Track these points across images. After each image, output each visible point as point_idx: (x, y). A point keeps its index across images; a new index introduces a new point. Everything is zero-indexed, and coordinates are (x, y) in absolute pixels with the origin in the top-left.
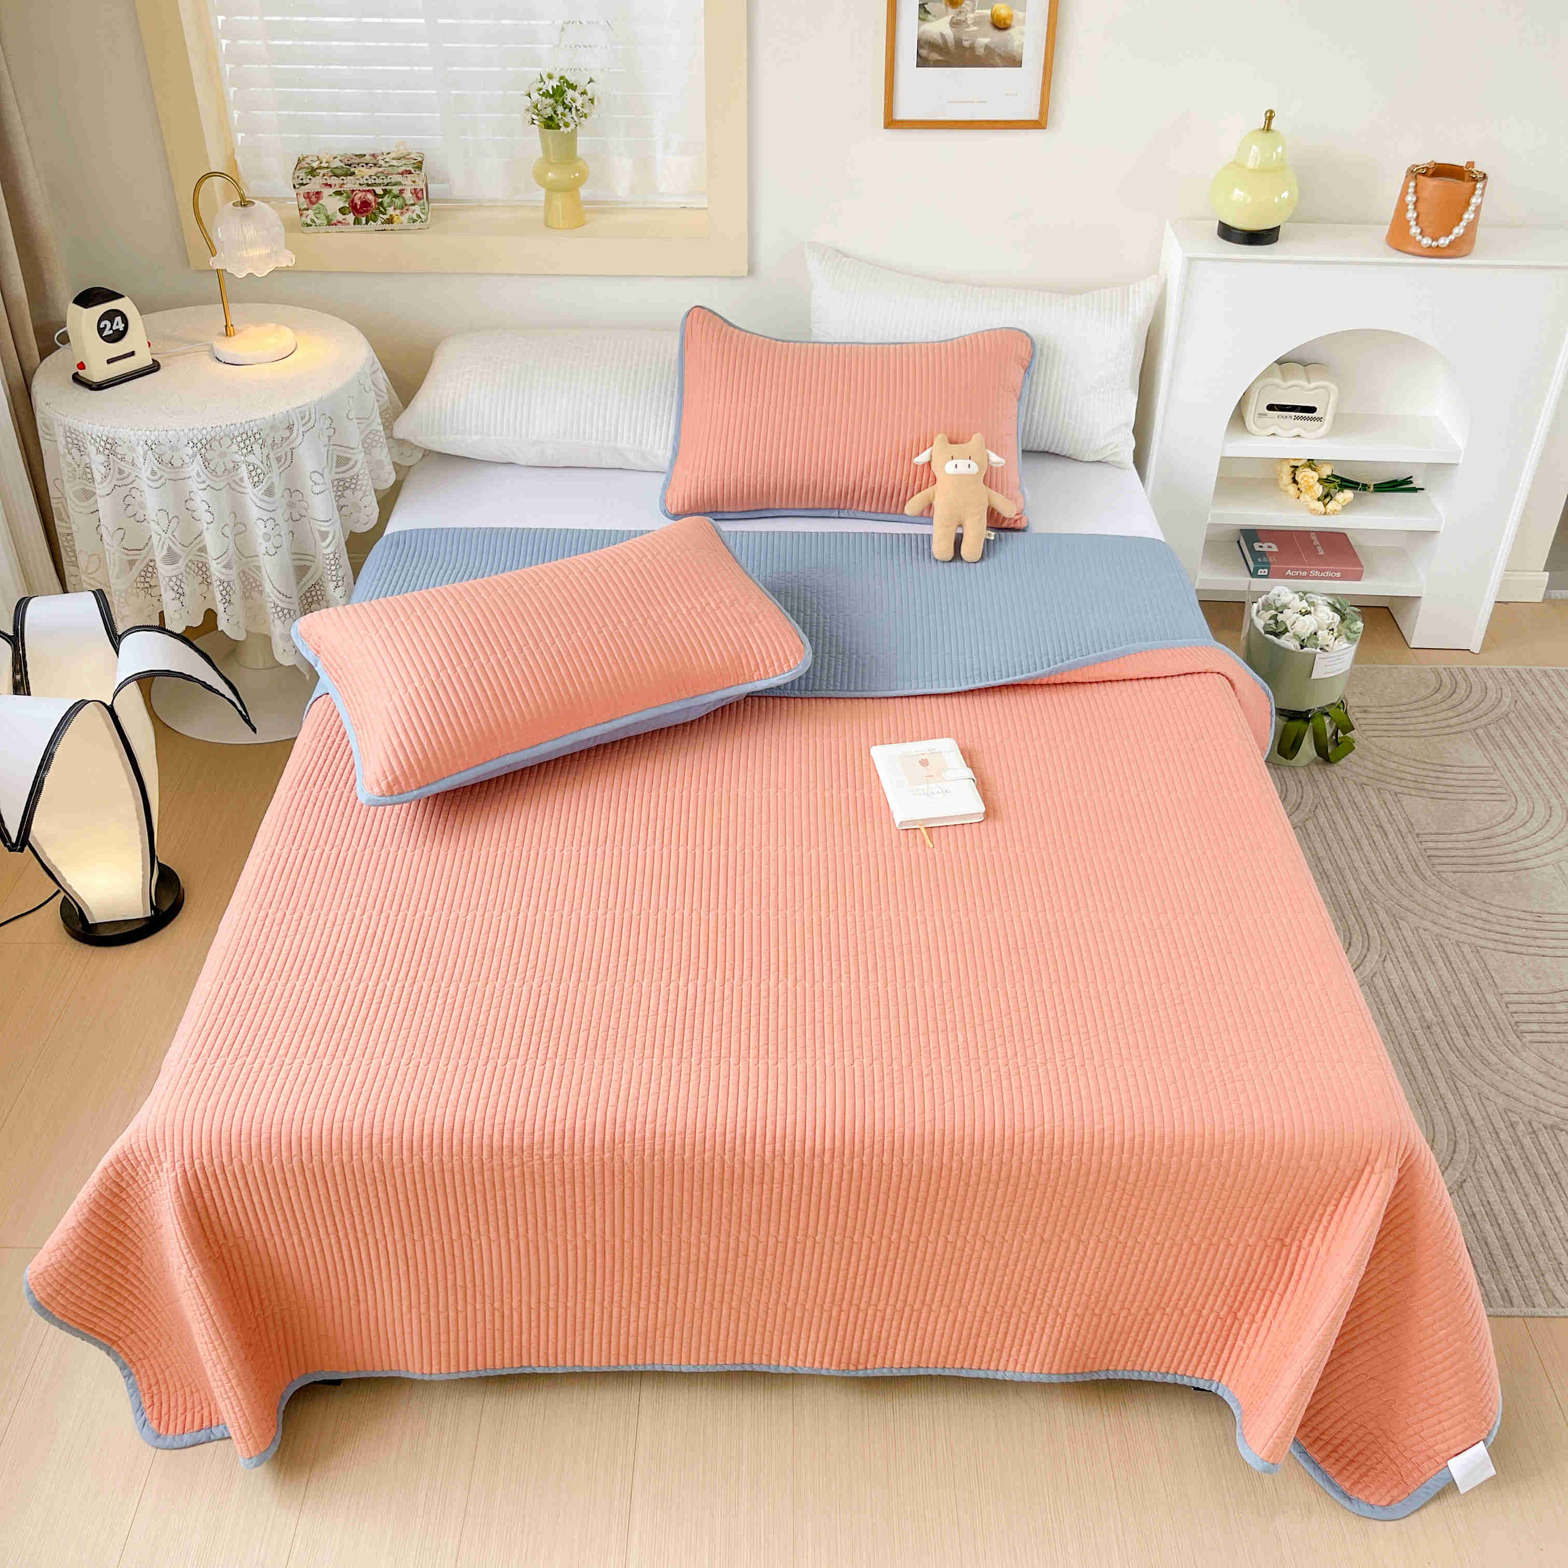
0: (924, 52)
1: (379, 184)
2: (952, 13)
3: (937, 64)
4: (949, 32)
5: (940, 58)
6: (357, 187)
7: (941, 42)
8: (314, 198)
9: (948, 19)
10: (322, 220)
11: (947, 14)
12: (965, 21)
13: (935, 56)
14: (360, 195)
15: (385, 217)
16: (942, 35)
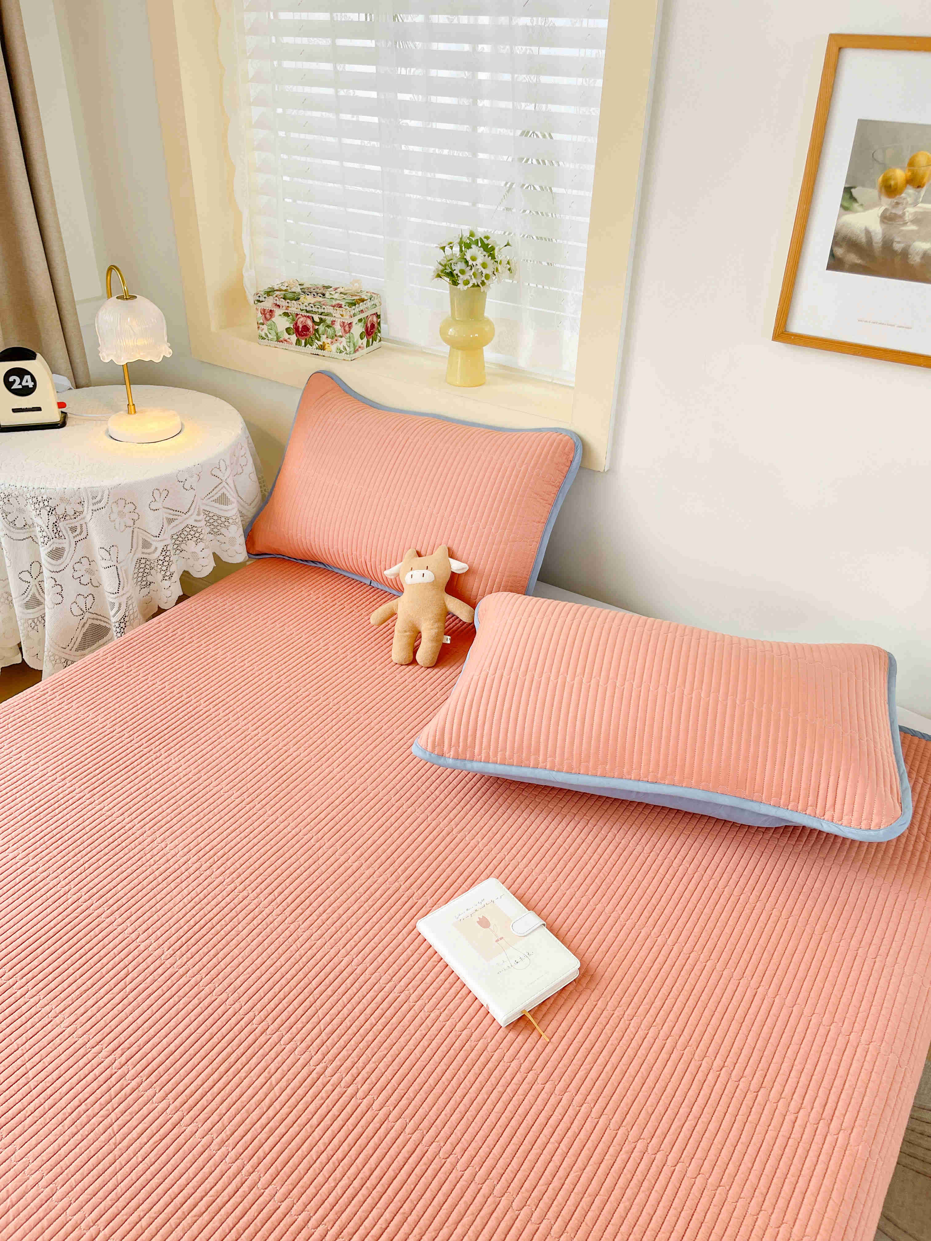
0: (839, 252)
1: (315, 313)
2: (886, 203)
3: (855, 269)
4: (877, 229)
5: (859, 261)
6: (298, 311)
7: (864, 240)
8: (268, 314)
9: (878, 211)
10: (272, 336)
11: (880, 205)
12: (902, 217)
13: (853, 258)
14: (302, 319)
15: (320, 343)
16: (868, 232)
